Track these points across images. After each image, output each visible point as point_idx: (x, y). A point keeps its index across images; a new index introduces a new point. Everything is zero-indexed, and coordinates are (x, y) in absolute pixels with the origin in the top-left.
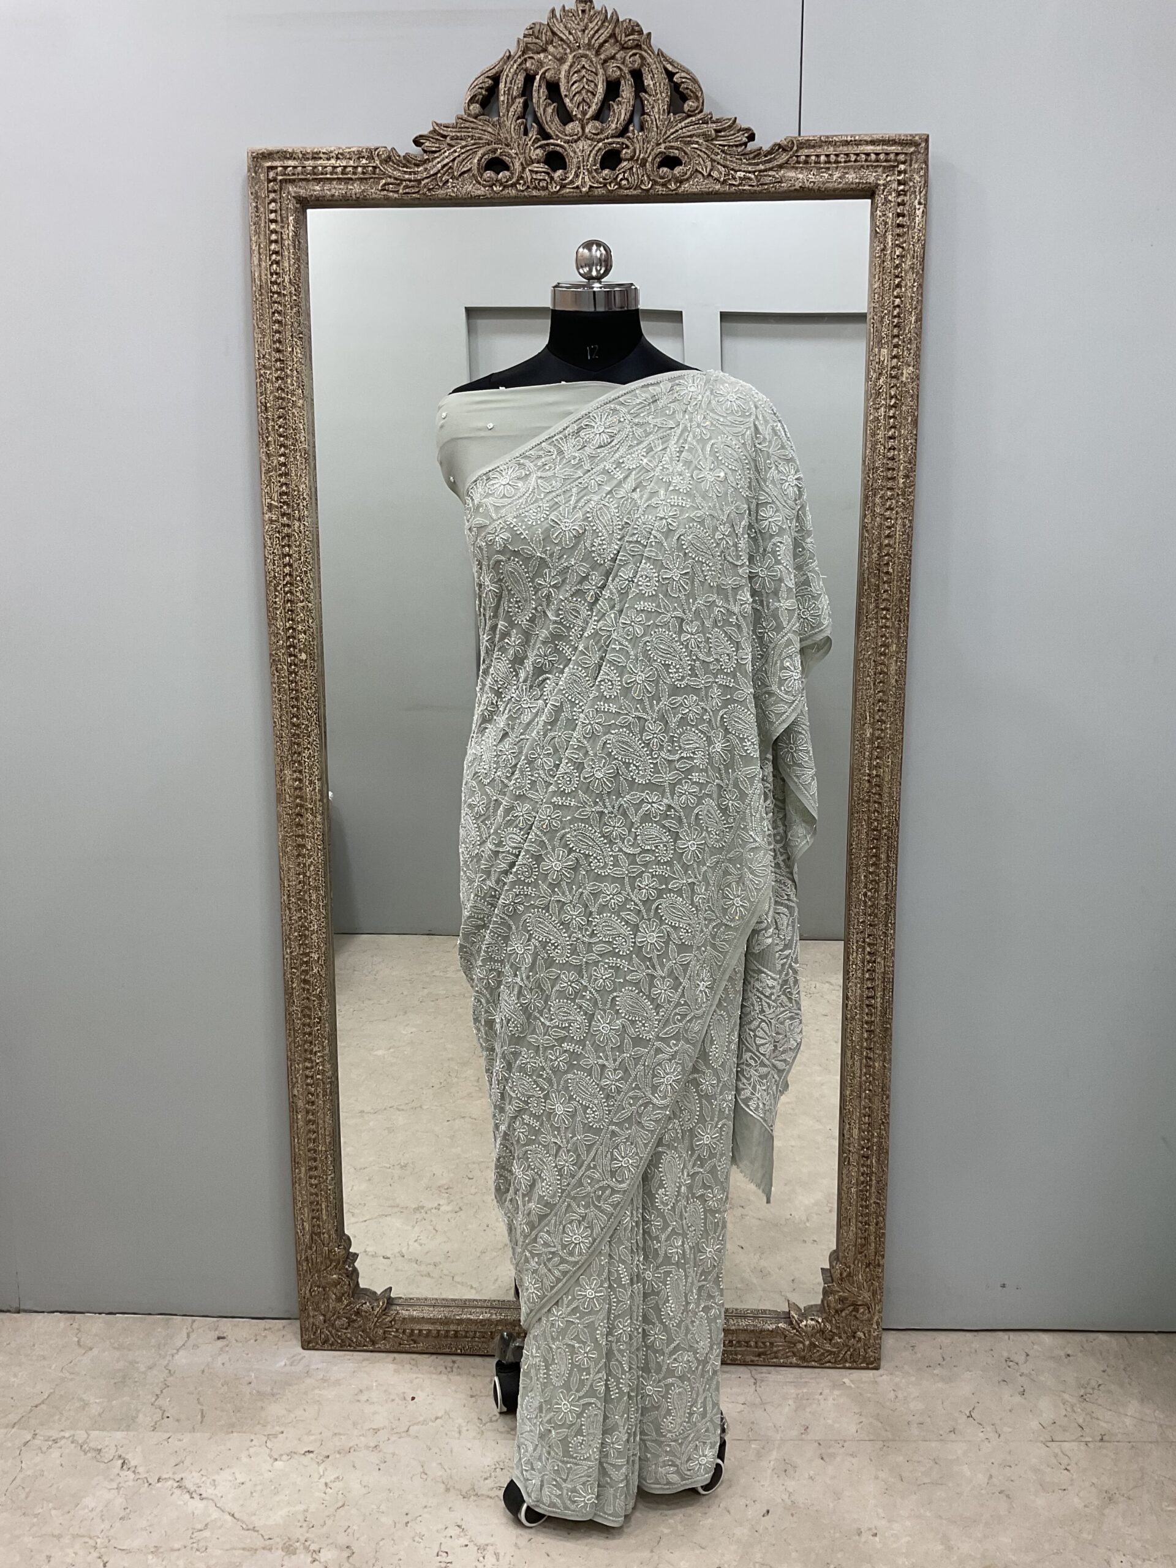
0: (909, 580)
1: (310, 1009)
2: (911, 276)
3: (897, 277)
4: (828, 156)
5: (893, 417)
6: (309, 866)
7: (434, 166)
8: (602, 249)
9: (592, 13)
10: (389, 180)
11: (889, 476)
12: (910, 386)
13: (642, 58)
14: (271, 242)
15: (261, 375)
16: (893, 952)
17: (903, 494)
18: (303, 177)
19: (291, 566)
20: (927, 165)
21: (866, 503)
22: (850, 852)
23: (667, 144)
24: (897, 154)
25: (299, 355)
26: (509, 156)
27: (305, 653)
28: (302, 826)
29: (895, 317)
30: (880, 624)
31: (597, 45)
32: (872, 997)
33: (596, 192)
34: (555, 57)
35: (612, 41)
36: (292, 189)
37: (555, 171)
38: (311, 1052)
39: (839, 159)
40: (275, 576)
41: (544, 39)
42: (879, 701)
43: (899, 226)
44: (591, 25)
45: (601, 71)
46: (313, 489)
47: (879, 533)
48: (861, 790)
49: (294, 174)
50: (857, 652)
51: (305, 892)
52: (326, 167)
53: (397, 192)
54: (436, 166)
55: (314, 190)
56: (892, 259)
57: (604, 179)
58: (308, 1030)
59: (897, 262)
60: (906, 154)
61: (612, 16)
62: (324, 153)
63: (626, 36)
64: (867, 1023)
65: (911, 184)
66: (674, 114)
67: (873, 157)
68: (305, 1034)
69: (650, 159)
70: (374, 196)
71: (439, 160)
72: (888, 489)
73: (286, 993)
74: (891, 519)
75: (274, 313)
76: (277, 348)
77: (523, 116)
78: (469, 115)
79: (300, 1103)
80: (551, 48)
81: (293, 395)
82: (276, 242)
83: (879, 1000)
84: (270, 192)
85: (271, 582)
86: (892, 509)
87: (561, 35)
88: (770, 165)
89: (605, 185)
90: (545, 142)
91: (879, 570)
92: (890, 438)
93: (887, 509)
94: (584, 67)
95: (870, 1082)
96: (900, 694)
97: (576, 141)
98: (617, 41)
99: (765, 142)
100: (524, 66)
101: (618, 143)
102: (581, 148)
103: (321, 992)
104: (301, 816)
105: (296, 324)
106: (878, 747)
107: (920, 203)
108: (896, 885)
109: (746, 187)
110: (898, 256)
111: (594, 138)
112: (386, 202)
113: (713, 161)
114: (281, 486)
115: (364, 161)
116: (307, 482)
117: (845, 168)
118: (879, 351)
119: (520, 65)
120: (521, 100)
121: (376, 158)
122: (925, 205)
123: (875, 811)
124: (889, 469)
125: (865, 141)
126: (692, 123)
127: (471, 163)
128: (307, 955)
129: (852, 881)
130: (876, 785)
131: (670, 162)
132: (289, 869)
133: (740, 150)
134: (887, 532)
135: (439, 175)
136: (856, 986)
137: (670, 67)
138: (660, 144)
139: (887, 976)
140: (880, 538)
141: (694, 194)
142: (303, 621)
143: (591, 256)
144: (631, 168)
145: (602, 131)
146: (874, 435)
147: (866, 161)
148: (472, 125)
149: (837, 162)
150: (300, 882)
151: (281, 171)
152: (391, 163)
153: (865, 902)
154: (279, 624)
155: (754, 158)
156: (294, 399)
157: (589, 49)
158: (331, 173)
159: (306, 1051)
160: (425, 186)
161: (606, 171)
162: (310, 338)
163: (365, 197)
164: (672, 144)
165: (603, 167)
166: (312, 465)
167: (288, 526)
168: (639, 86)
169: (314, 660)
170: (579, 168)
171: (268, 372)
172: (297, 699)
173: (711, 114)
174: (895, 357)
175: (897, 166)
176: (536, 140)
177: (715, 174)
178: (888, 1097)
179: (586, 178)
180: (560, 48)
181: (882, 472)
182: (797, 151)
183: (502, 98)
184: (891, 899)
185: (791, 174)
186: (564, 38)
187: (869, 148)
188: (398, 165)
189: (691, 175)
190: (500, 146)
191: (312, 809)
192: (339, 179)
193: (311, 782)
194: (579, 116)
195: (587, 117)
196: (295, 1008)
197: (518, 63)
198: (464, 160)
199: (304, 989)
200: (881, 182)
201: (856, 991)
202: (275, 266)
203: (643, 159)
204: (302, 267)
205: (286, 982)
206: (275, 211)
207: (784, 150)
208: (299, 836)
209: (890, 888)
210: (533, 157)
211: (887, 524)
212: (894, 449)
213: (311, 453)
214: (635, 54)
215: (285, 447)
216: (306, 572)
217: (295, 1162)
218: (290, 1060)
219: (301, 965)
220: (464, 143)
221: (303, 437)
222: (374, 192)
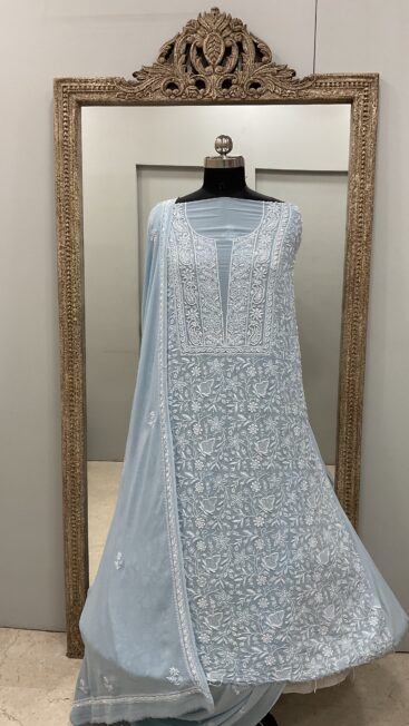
0: (369, 286)
1: (75, 490)
2: (371, 140)
3: (363, 141)
4: (330, 83)
5: (361, 207)
9: (219, 15)
10: (121, 93)
11: (359, 236)
12: (369, 193)
13: (242, 36)
14: (64, 121)
15: (58, 185)
16: (359, 466)
17: (366, 244)
18: (80, 91)
19: (70, 275)
20: (378, 88)
21: (347, 249)
22: (339, 417)
23: (254, 77)
24: (364, 83)
25: (76, 175)
26: (178, 82)
27: (76, 317)
28: (73, 401)
29: (362, 160)
30: (355, 306)
31: (220, 30)
32: (349, 488)
33: (219, 99)
34: (200, 36)
35: (228, 28)
36: (74, 96)
37: (200, 89)
38: (75, 512)
39: (336, 85)
40: (62, 280)
41: (195, 27)
43: (364, 116)
44: (218, 21)
45: (222, 43)
46: (82, 239)
47: (354, 263)
48: (344, 387)
49: (75, 90)
51: (74, 433)
52: (91, 86)
53: (124, 98)
54: (143, 86)
55: (85, 97)
56: (361, 132)
57: (223, 93)
58: (73, 501)
59: (364, 134)
60: (368, 82)
61: (228, 17)
62: (90, 80)
63: (235, 26)
65: (370, 97)
66: (257, 63)
67: (352, 84)
68: (72, 503)
69: (245, 84)
70: (113, 100)
71: (144, 83)
72: (358, 242)
73: (63, 482)
74: (360, 256)
75: (64, 155)
76: (66, 172)
77: (185, 63)
78: (159, 63)
79: (69, 537)
80: (199, 32)
81: (73, 194)
82: (66, 121)
83: (352, 489)
84: (64, 98)
85: (60, 283)
88: (303, 87)
89: (224, 96)
90: (195, 75)
91: (354, 280)
92: (359, 217)
93: (358, 251)
94: (214, 40)
96: (364, 341)
97: (210, 75)
98: (230, 28)
99: (300, 76)
100: (186, 40)
101: (230, 76)
102: (212, 78)
103: (81, 482)
104: (73, 396)
105: (75, 161)
106: (352, 366)
107: (374, 106)
108: (361, 434)
109: (291, 98)
110: (364, 131)
111: (219, 74)
112: (119, 104)
113: (275, 85)
114: (66, 238)
115: (109, 84)
116: (79, 236)
117: (339, 89)
118: (355, 176)
119: (184, 39)
120: (185, 55)
121: (115, 82)
122: (377, 107)
123: (351, 397)
124: (359, 232)
125: (349, 76)
126: (266, 67)
127: (160, 85)
128: (74, 464)
129: (339, 431)
130: (351, 385)
131: (255, 85)
132: (66, 422)
133: (288, 80)
134: (358, 262)
135: (145, 90)
137: (255, 41)
138: (250, 77)
139: (356, 478)
140: (354, 265)
141: (266, 101)
142: (75, 302)
144: (237, 88)
145: (223, 71)
147: (349, 85)
148: (161, 67)
150: (71, 428)
151: (69, 88)
152: (122, 85)
153: (346, 442)
154: (64, 303)
155: (295, 84)
156: (73, 196)
157: (217, 32)
158: (93, 89)
159: (72, 511)
160: (138, 96)
161: (224, 90)
162: (82, 167)
163: (109, 101)
164: (256, 77)
165: (224, 86)
166: (81, 228)
167: (69, 257)
168: (241, 50)
169: (80, 321)
170: (211, 88)
171: (61, 183)
172: (72, 340)
173: (275, 63)
174: (362, 179)
175: (364, 88)
176: (191, 75)
177: (276, 91)
179: (215, 93)
180: (203, 31)
181: (355, 233)
182: (316, 81)
183: (175, 54)
184: (359, 440)
185: (313, 91)
186: (205, 26)
187: (351, 80)
188: (125, 86)
189: (265, 92)
190: (174, 77)
191: (78, 393)
192: (97, 92)
193: (78, 380)
194: (212, 63)
195: (216, 64)
196: (67, 490)
198: (156, 83)
199: (72, 481)
200: (356, 96)
202: (65, 133)
203: (242, 84)
204: (78, 133)
205: (63, 477)
206: (66, 107)
207: (309, 80)
208: (71, 406)
209: (358, 435)
210: (190, 83)
211: (358, 258)
212: (361, 223)
213: (81, 222)
214: (239, 35)
215: (69, 219)
216: (77, 279)
217: (67, 566)
218: (65, 515)
219: (71, 469)
220: (157, 76)
221: (77, 214)
222: (113, 98)
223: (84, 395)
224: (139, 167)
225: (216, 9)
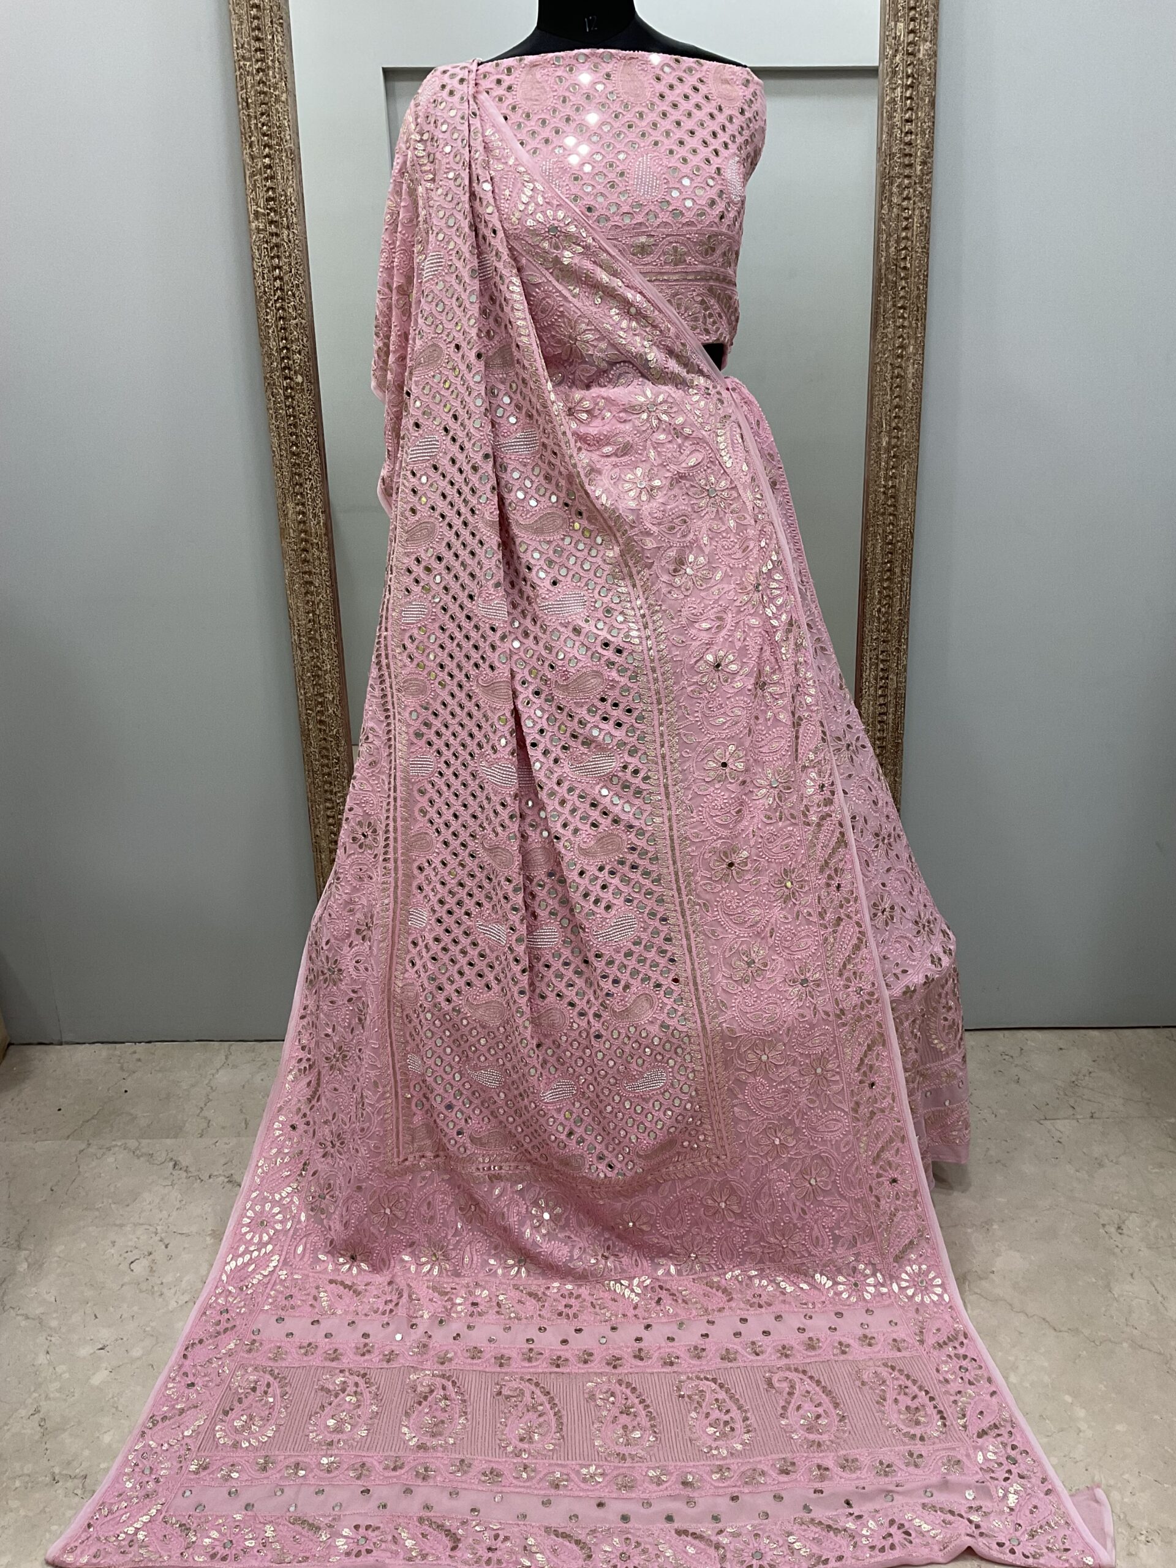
0: (927, 276)
1: (327, 749)
5: (910, 98)
6: (318, 603)
11: (906, 163)
12: (927, 64)
15: (240, 68)
16: (905, 667)
17: (921, 183)
19: (281, 279)
21: (883, 193)
22: (864, 568)
25: (280, 43)
27: (301, 374)
28: (308, 562)
30: (898, 324)
32: (884, 714)
38: (331, 792)
40: (265, 291)
42: (896, 407)
46: (300, 193)
47: (897, 226)
48: (876, 502)
50: (873, 356)
51: (316, 631)
58: (326, 770)
64: (879, 739)
68: (324, 775)
72: (905, 177)
73: (302, 734)
74: (908, 209)
76: (256, 36)
81: (276, 89)
83: (891, 716)
85: (261, 298)
86: (908, 198)
91: (896, 265)
92: (907, 121)
93: (905, 199)
96: (917, 399)
103: (338, 732)
104: (307, 551)
106: (894, 457)
108: (910, 600)
114: (267, 191)
116: (293, 186)
118: (895, 24)
123: (891, 523)
124: (906, 155)
128: (322, 695)
129: (866, 597)
130: (891, 496)
132: (298, 608)
134: (905, 223)
139: (899, 692)
140: (897, 230)
142: (297, 339)
150: (310, 621)
153: (879, 619)
154: (273, 344)
156: (277, 93)
159: (326, 791)
162: (289, 24)
166: (298, 168)
167: (277, 235)
169: (309, 383)
171: (248, 64)
172: (295, 426)
174: (911, 32)
181: (899, 158)
184: (905, 613)
191: (317, 543)
193: (315, 515)
196: (312, 749)
199: (320, 730)
205: (301, 723)
208: (305, 573)
209: (904, 603)
211: (905, 215)
212: (911, 133)
213: (296, 153)
215: (270, 147)
216: (298, 286)
218: (312, 802)
219: (316, 706)
223: (331, 548)
224: (390, 74)
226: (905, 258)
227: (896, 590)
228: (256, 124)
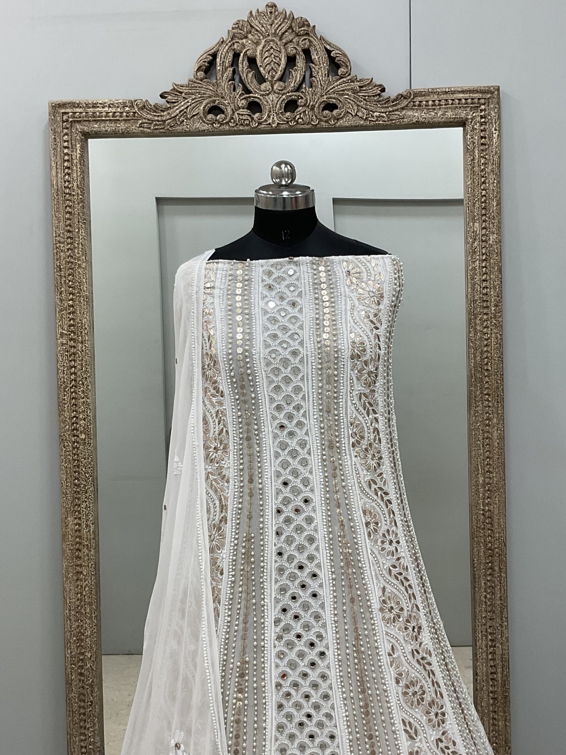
0: (503, 374)
1: (84, 695)
2: (492, 176)
3: (483, 177)
4: (434, 101)
5: (485, 267)
6: (85, 587)
7: (174, 112)
8: (288, 166)
9: (277, 13)
10: (144, 121)
11: (485, 306)
13: (310, 41)
14: (65, 161)
15: (57, 248)
16: (507, 639)
17: (495, 317)
18: (87, 119)
19: (75, 374)
20: (499, 106)
21: (470, 324)
23: (328, 96)
24: (479, 99)
25: (83, 234)
26: (224, 104)
27: (85, 434)
28: (80, 558)
29: (483, 202)
30: (485, 405)
31: (280, 34)
32: (495, 673)
33: (282, 127)
34: (253, 42)
35: (290, 31)
36: (79, 126)
37: (254, 114)
38: (85, 728)
39: (441, 103)
40: (64, 381)
41: (245, 30)
42: (487, 458)
43: (482, 144)
44: (276, 22)
45: (283, 50)
46: (91, 321)
47: (480, 344)
49: (80, 117)
50: (470, 424)
51: (82, 607)
52: (102, 113)
53: (149, 128)
54: (175, 111)
55: (94, 128)
56: (479, 166)
57: (287, 118)
58: (82, 711)
59: (483, 168)
60: (485, 99)
61: (290, 16)
62: (100, 104)
63: (299, 28)
64: (492, 692)
65: (489, 118)
66: (332, 77)
67: (463, 101)
68: (80, 714)
69: (317, 104)
70: (134, 131)
71: (177, 107)
72: (484, 314)
73: (67, 683)
74: (488, 334)
75: (66, 207)
76: (69, 230)
77: (233, 79)
78: (197, 79)
80: (250, 36)
81: (79, 260)
82: (68, 161)
83: (499, 675)
84: (64, 128)
85: (61, 385)
86: (488, 327)
87: (257, 28)
88: (395, 108)
89: (288, 122)
90: (248, 95)
91: (482, 368)
92: (484, 281)
93: (485, 327)
94: (272, 48)
95: (496, 737)
96: (501, 453)
97: (268, 95)
98: (293, 31)
99: (392, 92)
100: (232, 47)
101: (296, 95)
102: (271, 99)
103: (92, 682)
104: (80, 550)
105: (81, 214)
106: (488, 490)
107: (496, 130)
108: (507, 590)
109: (381, 122)
110: (483, 164)
111: (280, 92)
112: (142, 135)
113: (358, 106)
114: (70, 320)
115: (127, 109)
116: (88, 317)
117: (445, 108)
118: (473, 225)
119: (230, 46)
120: (231, 69)
121: (136, 107)
122: (499, 131)
123: (489, 535)
124: (484, 301)
125: (458, 91)
126: (344, 82)
127: (199, 109)
128: (83, 654)
129: (475, 587)
130: (488, 517)
131: (330, 107)
132: (70, 590)
133: (375, 99)
134: (485, 342)
135: (178, 117)
136: (483, 665)
137: (328, 47)
138: (323, 96)
139: (504, 656)
140: (481, 346)
141: (347, 127)
142: (83, 411)
143: (282, 171)
144: (304, 112)
145: (285, 88)
146: (473, 279)
147: (459, 104)
148: (199, 85)
149: (440, 105)
150: (78, 600)
151: (71, 115)
152: (145, 110)
153: (486, 603)
154: (66, 414)
155: (385, 103)
156: (80, 262)
157: (275, 36)
158: (105, 117)
159: (81, 727)
160: (168, 124)
161: (288, 114)
162: (90, 222)
163: (128, 133)
164: (331, 96)
165: (286, 111)
166: (91, 305)
167: (74, 347)
168: (309, 59)
169: (90, 438)
170: (270, 112)
171: (62, 245)
172: (78, 467)
173: (356, 76)
174: (484, 228)
175: (480, 107)
176: (242, 95)
177: (360, 114)
178: (509, 748)
179: (275, 118)
180: (256, 36)
181: (480, 303)
182: (413, 98)
183: (218, 68)
184: (504, 599)
185: (410, 113)
186: (259, 29)
187: (461, 96)
188: (150, 111)
189: (344, 115)
190: (218, 98)
191: (87, 545)
192: (110, 120)
193: (87, 526)
194: (270, 79)
195: (275, 79)
196: (73, 695)
197: (229, 46)
198: (194, 107)
199: (80, 680)
200: (470, 117)
201: (483, 669)
202: (67, 176)
203: (312, 105)
204: (85, 176)
205: (67, 675)
206: (68, 141)
207: (405, 98)
208: (77, 565)
209: (503, 592)
210: (240, 105)
211: (485, 337)
212: (487, 288)
213: (90, 298)
214: (305, 39)
215: (73, 294)
216: (86, 378)
219: (79, 662)
220: (194, 97)
221: (85, 287)
222: (134, 128)
223: (97, 548)
224: (160, 201)
225: (274, 6)
226: (487, 364)
227: (497, 582)
228: (65, 281)
